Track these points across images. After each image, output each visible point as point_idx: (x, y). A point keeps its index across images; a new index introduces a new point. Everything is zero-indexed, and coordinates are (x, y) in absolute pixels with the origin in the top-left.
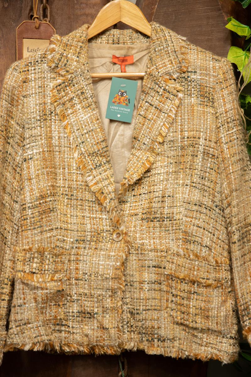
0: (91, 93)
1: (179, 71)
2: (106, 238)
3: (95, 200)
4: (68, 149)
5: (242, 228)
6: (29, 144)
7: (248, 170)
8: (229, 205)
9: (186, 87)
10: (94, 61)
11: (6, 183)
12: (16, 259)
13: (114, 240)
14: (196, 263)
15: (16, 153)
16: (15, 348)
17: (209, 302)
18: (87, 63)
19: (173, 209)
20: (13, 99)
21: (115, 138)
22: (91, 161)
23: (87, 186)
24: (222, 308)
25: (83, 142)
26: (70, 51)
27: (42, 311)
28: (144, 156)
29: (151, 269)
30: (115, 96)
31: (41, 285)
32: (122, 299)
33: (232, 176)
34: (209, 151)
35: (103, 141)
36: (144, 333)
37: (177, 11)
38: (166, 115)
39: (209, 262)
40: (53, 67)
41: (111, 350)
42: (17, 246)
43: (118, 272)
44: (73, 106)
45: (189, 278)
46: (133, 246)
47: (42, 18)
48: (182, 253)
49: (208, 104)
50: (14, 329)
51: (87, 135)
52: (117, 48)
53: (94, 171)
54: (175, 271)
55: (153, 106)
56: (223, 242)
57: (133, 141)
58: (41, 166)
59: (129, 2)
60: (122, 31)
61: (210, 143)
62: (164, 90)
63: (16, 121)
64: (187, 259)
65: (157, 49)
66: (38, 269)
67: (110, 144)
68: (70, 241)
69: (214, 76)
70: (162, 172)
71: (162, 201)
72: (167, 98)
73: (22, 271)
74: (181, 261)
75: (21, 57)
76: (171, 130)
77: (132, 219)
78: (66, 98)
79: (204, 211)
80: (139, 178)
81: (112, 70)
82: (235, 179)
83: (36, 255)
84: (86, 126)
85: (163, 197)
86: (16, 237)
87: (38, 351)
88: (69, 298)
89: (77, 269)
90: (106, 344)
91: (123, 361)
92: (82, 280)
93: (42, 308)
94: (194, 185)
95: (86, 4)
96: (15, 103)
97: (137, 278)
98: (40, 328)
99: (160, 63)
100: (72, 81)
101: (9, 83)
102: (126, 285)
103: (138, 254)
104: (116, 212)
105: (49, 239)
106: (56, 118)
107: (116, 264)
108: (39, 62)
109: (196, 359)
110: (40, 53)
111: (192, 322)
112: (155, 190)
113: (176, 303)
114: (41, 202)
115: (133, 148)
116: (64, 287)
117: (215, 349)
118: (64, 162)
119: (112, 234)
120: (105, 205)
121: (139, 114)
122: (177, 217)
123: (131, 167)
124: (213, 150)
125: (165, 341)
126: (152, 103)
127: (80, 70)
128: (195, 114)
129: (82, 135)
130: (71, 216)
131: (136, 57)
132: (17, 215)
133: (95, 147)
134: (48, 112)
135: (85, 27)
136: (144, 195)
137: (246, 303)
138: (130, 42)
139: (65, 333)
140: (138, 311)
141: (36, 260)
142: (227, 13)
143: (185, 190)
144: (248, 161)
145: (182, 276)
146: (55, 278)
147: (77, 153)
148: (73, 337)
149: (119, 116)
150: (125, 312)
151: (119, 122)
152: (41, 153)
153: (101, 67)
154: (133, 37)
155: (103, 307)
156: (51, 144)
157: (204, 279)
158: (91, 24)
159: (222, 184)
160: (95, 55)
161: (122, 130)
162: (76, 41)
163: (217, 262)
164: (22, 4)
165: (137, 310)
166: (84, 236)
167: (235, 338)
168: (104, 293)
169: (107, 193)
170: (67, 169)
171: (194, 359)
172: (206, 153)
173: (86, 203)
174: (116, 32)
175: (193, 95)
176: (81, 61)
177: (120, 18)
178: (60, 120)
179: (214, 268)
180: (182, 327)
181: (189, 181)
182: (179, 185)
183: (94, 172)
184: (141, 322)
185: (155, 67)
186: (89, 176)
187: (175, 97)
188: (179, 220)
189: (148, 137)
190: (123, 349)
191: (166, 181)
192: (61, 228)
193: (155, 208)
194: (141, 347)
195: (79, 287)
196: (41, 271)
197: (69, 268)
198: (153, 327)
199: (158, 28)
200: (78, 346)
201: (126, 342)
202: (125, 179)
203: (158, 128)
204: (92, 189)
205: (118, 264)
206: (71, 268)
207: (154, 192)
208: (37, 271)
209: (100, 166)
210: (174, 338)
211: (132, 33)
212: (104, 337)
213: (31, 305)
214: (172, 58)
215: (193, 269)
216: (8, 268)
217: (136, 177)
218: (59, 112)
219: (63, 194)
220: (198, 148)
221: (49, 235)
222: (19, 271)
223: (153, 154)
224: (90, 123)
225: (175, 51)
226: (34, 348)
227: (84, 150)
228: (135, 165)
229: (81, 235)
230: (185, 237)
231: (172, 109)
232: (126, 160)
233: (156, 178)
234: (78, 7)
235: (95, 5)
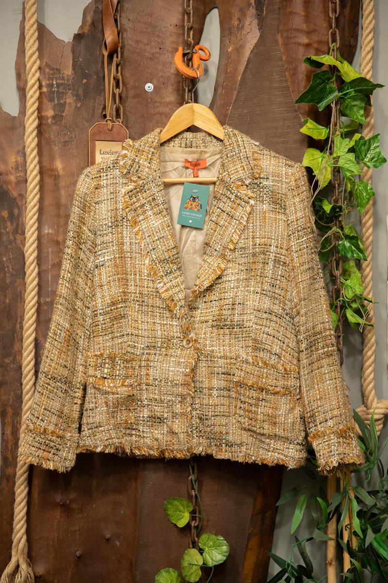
0: (162, 199)
1: (251, 177)
2: (176, 345)
3: (166, 306)
4: (139, 255)
5: (310, 337)
6: (101, 250)
7: (318, 278)
8: (298, 313)
9: (258, 193)
10: (166, 164)
11: (78, 288)
12: (88, 365)
13: (184, 347)
14: (265, 371)
15: (88, 259)
16: (87, 450)
17: (276, 409)
18: (159, 169)
19: (244, 316)
20: (85, 206)
21: (187, 244)
22: (162, 268)
23: (158, 292)
24: (290, 415)
25: (154, 249)
26: (142, 157)
27: (113, 415)
28: (215, 262)
29: (220, 376)
30: (187, 201)
31: (112, 390)
32: (192, 404)
33: (301, 286)
34: (281, 258)
35: (174, 248)
36: (213, 439)
37: (252, 113)
38: (238, 222)
39: (277, 369)
40: (124, 173)
41: (180, 454)
42: (88, 351)
43: (188, 379)
44: (144, 212)
45: (257, 386)
46: (203, 353)
47: (114, 119)
48: (251, 360)
49: (280, 211)
50: (86, 432)
51: (158, 242)
52: (190, 152)
53: (164, 278)
54: (244, 378)
55: (225, 212)
56: (293, 350)
57: (205, 247)
58: (113, 272)
59: (202, 106)
60: (195, 134)
61: (282, 250)
62: (236, 196)
63: (88, 227)
64: (256, 366)
65: (229, 155)
66: (109, 375)
67: (181, 250)
68: (141, 347)
69: (286, 182)
70: (233, 279)
71: (233, 309)
72: (239, 205)
73: (94, 376)
74: (250, 368)
75: (93, 163)
76: (243, 237)
77: (203, 326)
78: (137, 205)
79: (275, 318)
80: (209, 285)
81: (185, 174)
82: (303, 288)
83: (107, 361)
84: (157, 232)
85: (233, 304)
86: (88, 343)
87: (109, 454)
88: (139, 403)
89: (147, 375)
90: (175, 448)
91: (193, 465)
92: (152, 385)
93: (113, 412)
94: (265, 292)
95: (160, 102)
96: (87, 209)
97: (206, 384)
98: (111, 431)
99: (232, 169)
100: (144, 187)
101: (81, 189)
102: (195, 391)
103: (207, 361)
104: (186, 319)
105: (120, 345)
106: (127, 223)
107: (185, 371)
108: (111, 168)
109: (263, 464)
110: (112, 159)
111: (260, 428)
112: (226, 298)
113: (244, 410)
114: (113, 308)
115: (205, 253)
116: (135, 392)
117: (282, 454)
118: (136, 268)
119: (182, 341)
120: (175, 312)
121: (211, 220)
122: (247, 324)
123: (203, 273)
124: (284, 257)
125: (232, 446)
126: (224, 210)
127: (151, 176)
128: (267, 220)
129: (153, 242)
130: (142, 322)
131: (209, 161)
132: (89, 321)
133: (166, 254)
134: (119, 218)
135: (157, 132)
136: (215, 302)
137: (312, 410)
138: (203, 146)
139: (136, 437)
140: (207, 417)
141: (107, 365)
142: (303, 114)
143: (255, 297)
144: (319, 269)
145: (250, 383)
146: (126, 384)
147: (148, 259)
148: (144, 441)
149: (190, 221)
150: (194, 418)
151: (191, 227)
152: (113, 260)
153: (173, 172)
154: (206, 141)
155: (173, 412)
156: (122, 250)
157: (272, 386)
158: (164, 128)
159: (293, 292)
160: (167, 158)
161: (194, 236)
162: (148, 147)
163: (285, 370)
164: (95, 103)
165: (206, 415)
166: (155, 343)
167: (302, 444)
168: (173, 399)
169: (177, 301)
170: (138, 275)
171: (260, 464)
172: (277, 261)
173: (156, 309)
174: (189, 135)
175: (265, 202)
176: (153, 167)
177: (193, 121)
178: (132, 226)
179: (282, 376)
180: (249, 433)
181: (259, 289)
182: (250, 292)
183: (165, 280)
184: (210, 427)
185: (227, 172)
186: (160, 283)
187: (247, 204)
188: (249, 327)
189: (220, 244)
190: (192, 453)
191: (237, 288)
192: (132, 334)
193: (225, 315)
194: (209, 452)
195: (150, 392)
196: (113, 377)
197: (140, 374)
198: (221, 433)
199: (231, 133)
200: (148, 450)
201: (195, 447)
202: (196, 285)
203: (229, 235)
204: (163, 295)
205: (188, 370)
206: (141, 373)
207: (225, 299)
208: (108, 377)
209: (170, 273)
210: (242, 443)
211: (205, 136)
212: (173, 441)
213: (103, 409)
214: (244, 164)
215: (261, 376)
216: (80, 372)
217: (206, 284)
218: (130, 218)
219: (134, 300)
220: (270, 255)
221: (120, 341)
222: (91, 376)
223: (225, 261)
224: (161, 230)
225: (247, 157)
226: (105, 450)
227: (155, 257)
228: (206, 271)
229: (152, 341)
230: (254, 345)
231: (243, 216)
232: (198, 266)
233: (226, 285)
234: (152, 106)
235: (169, 103)
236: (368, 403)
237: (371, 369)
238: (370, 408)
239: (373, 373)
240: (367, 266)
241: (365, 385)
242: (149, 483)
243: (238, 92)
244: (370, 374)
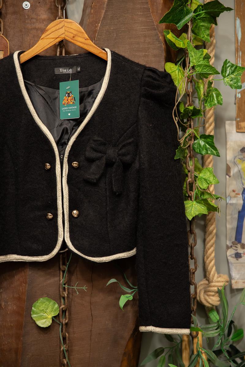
37: (118, 30)
95: (36, 19)
234: (29, 22)
235: (44, 20)
236: (210, 278)
237: (212, 249)
238: (212, 282)
239: (214, 252)
240: (210, 163)
241: (208, 262)
242: (28, 355)
243: (105, 11)
244: (212, 253)
